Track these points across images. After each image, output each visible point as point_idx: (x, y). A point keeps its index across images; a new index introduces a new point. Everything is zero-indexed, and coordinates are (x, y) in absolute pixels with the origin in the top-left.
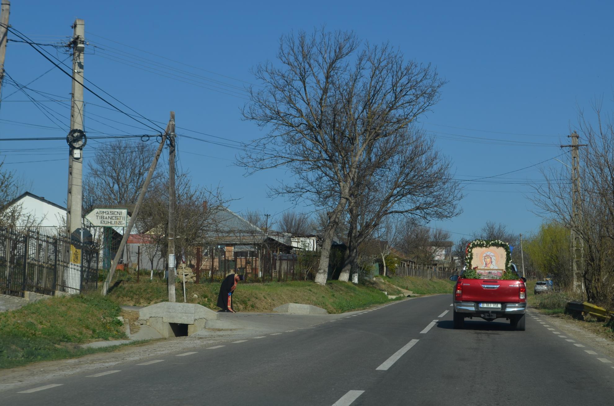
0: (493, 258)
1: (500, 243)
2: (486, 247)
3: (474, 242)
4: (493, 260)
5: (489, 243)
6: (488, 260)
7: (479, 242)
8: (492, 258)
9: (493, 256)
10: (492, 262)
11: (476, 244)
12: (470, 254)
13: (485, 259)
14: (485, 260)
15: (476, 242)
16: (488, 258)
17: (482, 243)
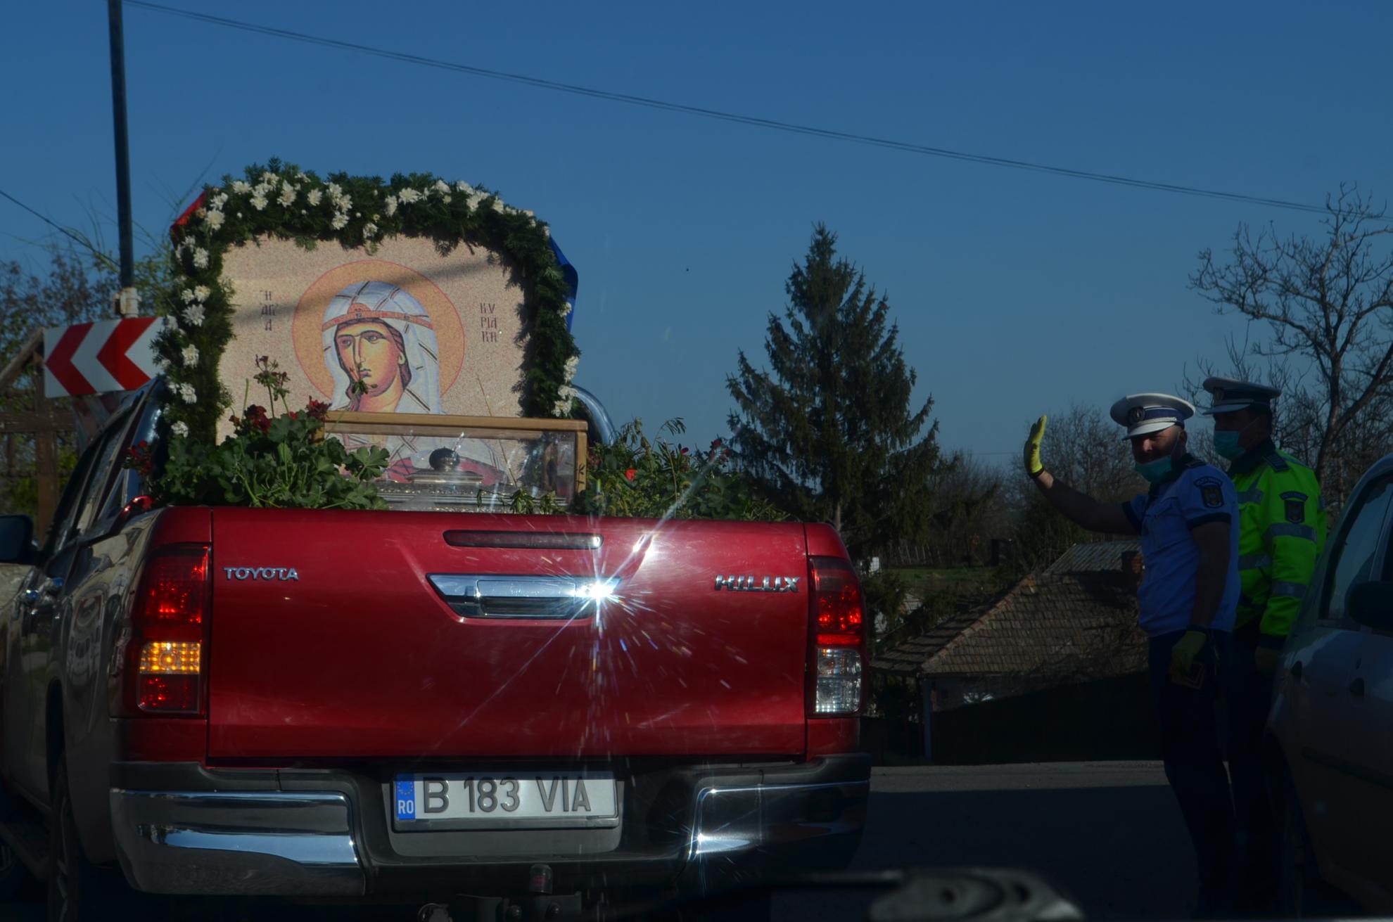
0: (415, 337)
1: (473, 204)
2: (350, 238)
3: (241, 187)
4: (415, 357)
5: (381, 206)
6: (374, 356)
7: (287, 188)
8: (410, 341)
9: (417, 319)
10: (406, 376)
11: (260, 203)
12: (202, 293)
13: (341, 343)
14: (348, 352)
15: (261, 190)
16: (370, 336)
17: (314, 197)
